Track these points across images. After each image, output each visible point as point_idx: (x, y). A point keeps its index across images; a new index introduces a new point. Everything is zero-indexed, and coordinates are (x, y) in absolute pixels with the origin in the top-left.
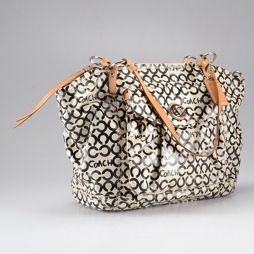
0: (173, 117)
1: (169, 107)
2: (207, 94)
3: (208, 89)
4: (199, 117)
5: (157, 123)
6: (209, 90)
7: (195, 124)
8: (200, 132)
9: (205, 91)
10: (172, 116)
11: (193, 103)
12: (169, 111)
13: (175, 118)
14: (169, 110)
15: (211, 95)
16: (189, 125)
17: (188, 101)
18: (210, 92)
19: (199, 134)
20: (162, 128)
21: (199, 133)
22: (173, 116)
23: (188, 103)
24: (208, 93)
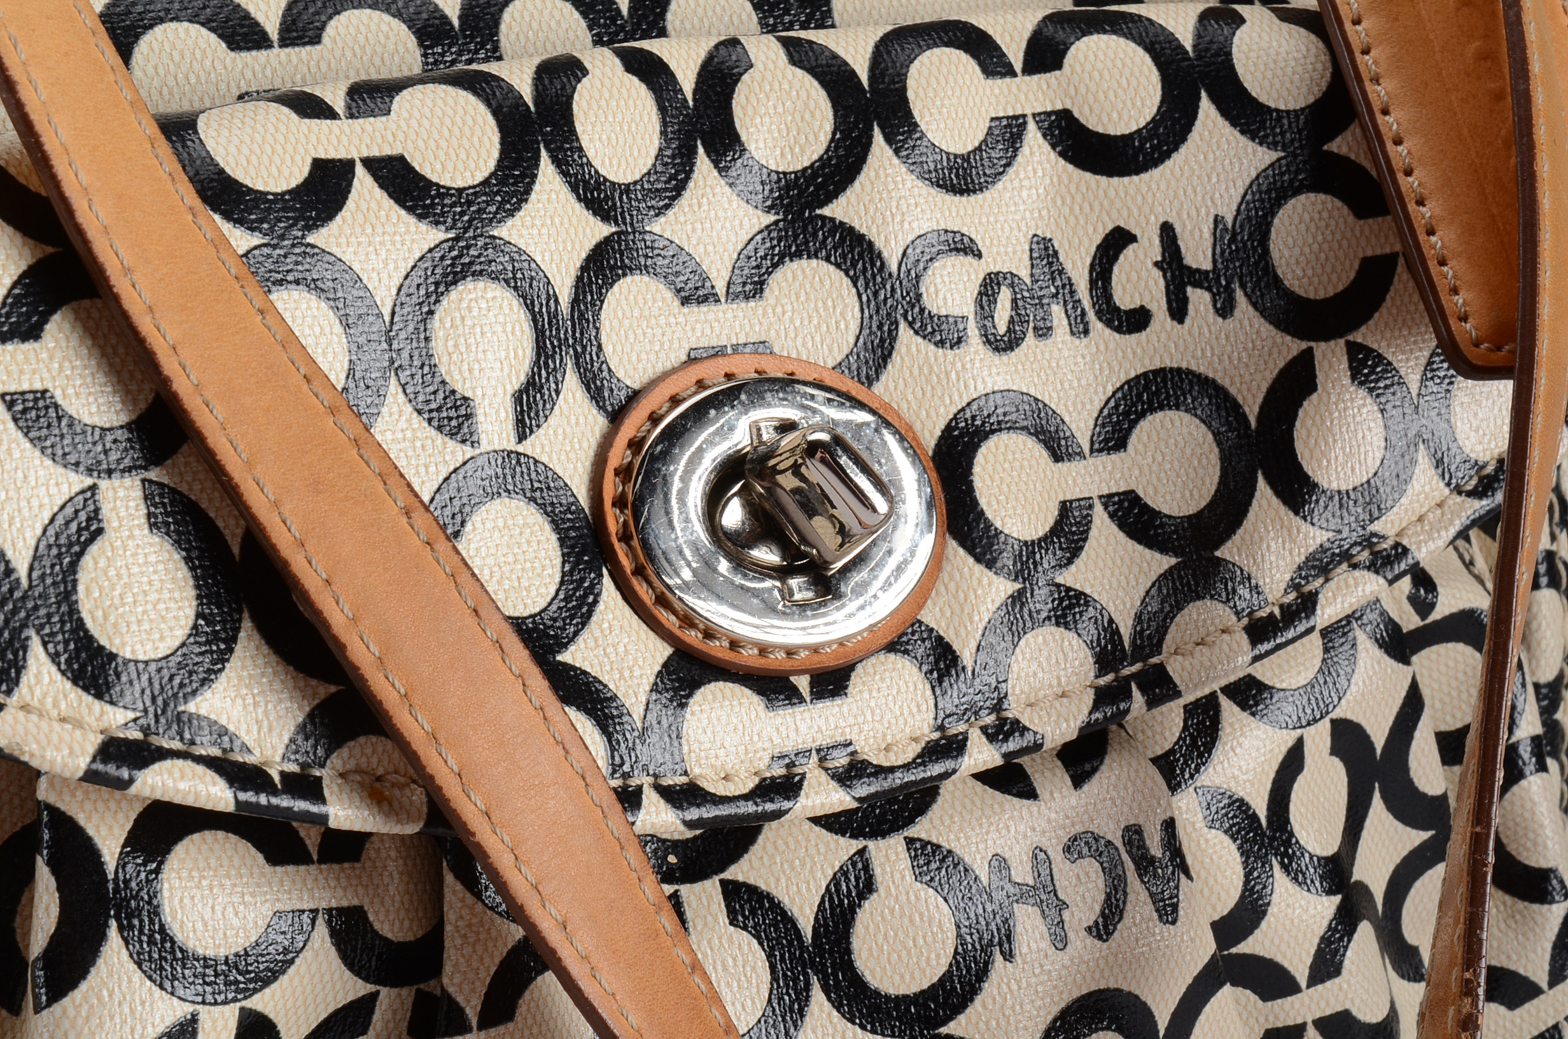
0: (692, 637)
1: (618, 455)
2: (1337, 146)
3: (1366, 63)
4: (1169, 561)
5: (323, 819)
6: (1378, 93)
7: (1089, 697)
8: (1169, 826)
9: (1300, 104)
10: (669, 620)
11: (1081, 328)
12: (613, 521)
13: (717, 649)
14: (620, 502)
15: (1404, 182)
16: (976, 737)
17: (990, 286)
18: (1389, 124)
19: (1144, 863)
20: (449, 878)
21: (1155, 848)
22: (688, 620)
23: (1001, 325)
24: (1355, 130)
